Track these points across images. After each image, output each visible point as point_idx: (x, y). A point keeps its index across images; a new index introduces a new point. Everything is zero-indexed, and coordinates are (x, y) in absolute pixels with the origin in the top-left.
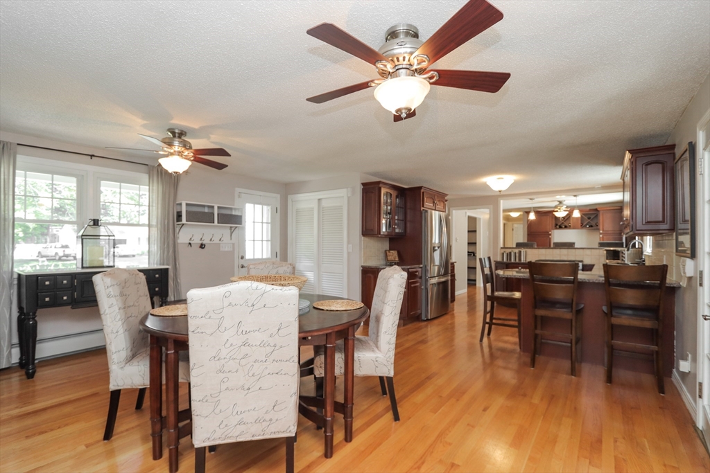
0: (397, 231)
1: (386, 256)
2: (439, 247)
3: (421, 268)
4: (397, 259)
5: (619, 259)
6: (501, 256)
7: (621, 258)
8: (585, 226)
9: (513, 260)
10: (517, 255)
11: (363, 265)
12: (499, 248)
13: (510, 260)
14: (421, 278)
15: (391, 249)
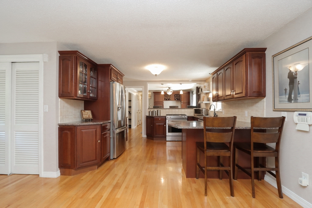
0: (91, 95)
1: (82, 114)
2: (121, 108)
3: (110, 122)
4: (91, 117)
5: (200, 114)
6: (148, 113)
7: (201, 113)
8: (175, 100)
9: (154, 115)
10: (156, 112)
11: (59, 123)
12: (147, 110)
13: (153, 115)
14: (109, 130)
15: (86, 109)
